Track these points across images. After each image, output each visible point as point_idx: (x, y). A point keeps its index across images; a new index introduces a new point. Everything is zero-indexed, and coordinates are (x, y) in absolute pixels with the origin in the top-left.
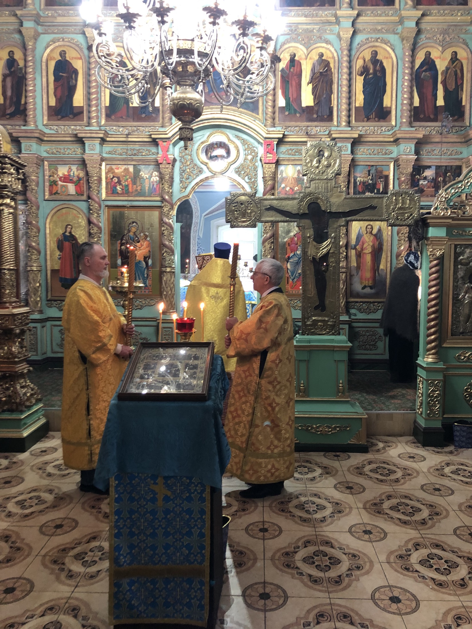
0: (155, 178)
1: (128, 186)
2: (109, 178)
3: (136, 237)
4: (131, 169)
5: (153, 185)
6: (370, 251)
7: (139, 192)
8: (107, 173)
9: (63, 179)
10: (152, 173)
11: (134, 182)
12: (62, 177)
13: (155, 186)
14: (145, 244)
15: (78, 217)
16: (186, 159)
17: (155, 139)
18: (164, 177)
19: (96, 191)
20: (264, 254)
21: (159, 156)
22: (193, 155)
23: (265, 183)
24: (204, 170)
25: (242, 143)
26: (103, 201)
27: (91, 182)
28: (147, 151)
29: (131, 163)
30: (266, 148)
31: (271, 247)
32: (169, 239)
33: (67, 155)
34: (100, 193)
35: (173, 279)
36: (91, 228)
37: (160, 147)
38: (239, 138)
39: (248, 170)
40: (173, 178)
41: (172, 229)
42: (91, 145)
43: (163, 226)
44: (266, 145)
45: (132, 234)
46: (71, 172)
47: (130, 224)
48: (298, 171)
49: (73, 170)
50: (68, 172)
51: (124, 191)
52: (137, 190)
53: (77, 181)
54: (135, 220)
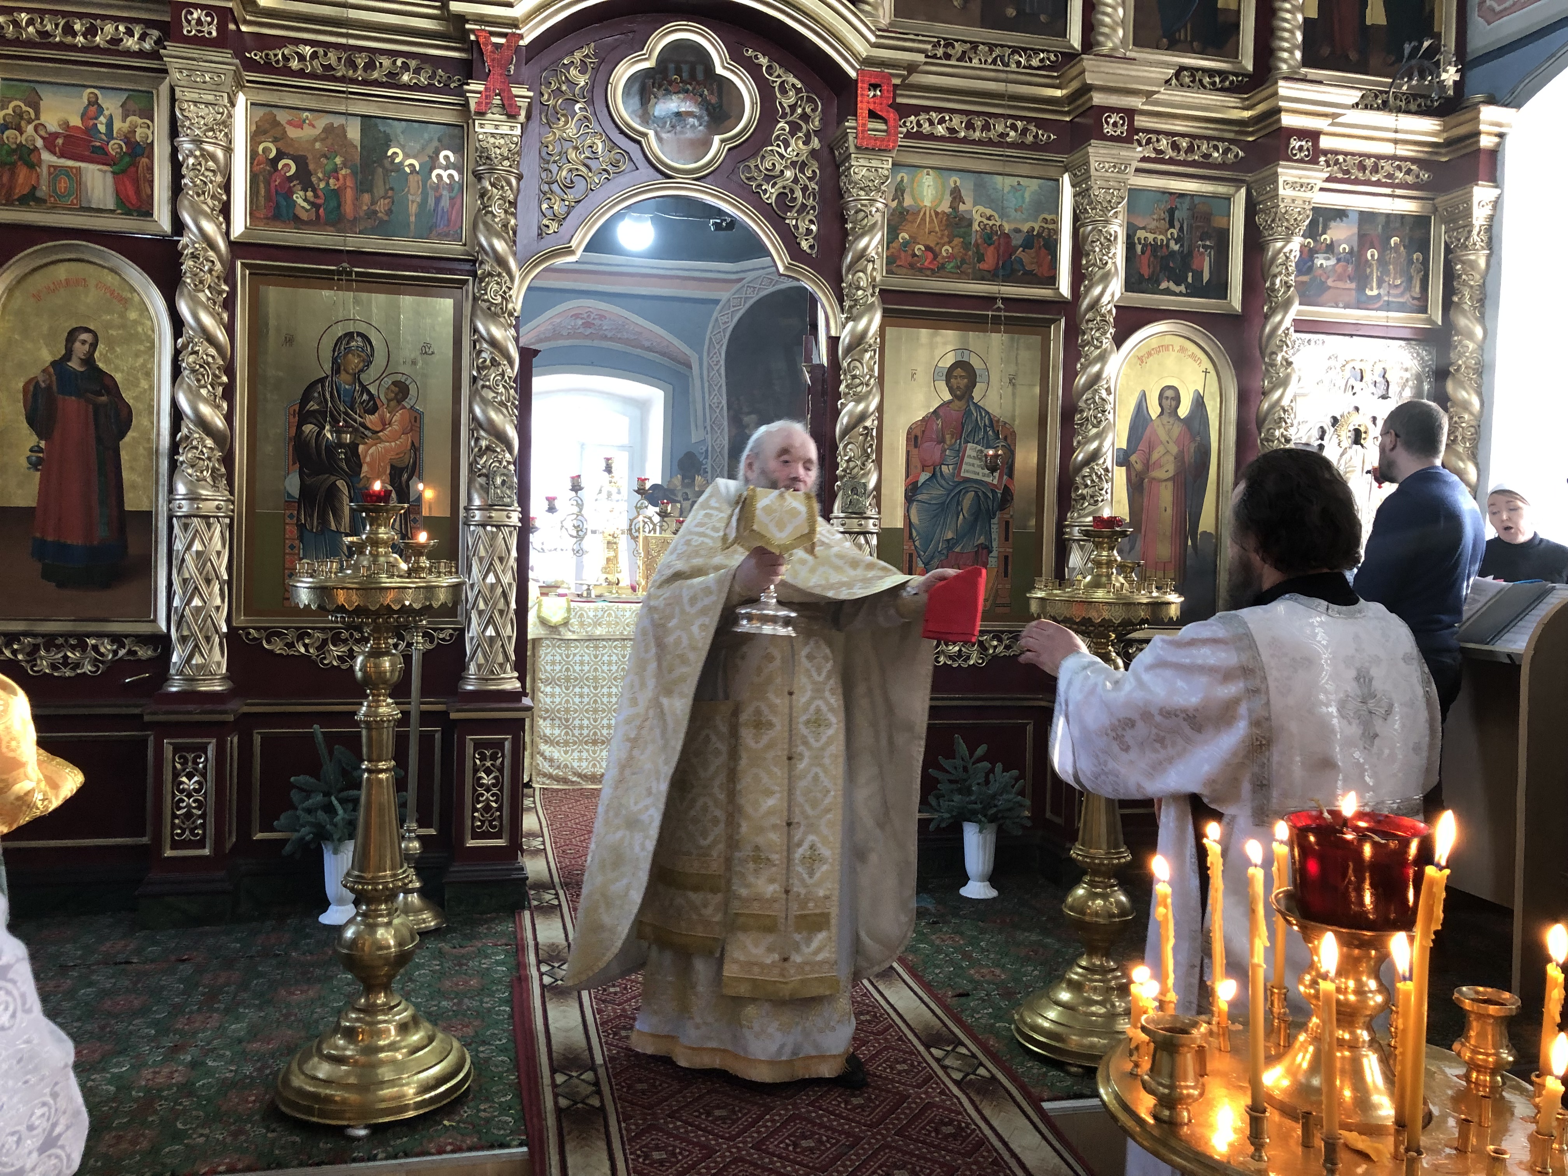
0: (445, 174)
1: (337, 194)
2: (261, 158)
3: (364, 389)
5: (438, 199)
6: (1171, 474)
7: (382, 222)
10: (437, 153)
11: (364, 185)
12: (56, 135)
13: (445, 203)
14: (399, 419)
16: (563, 115)
17: (462, 18)
18: (492, 170)
19: (209, 201)
20: (844, 470)
21: (475, 86)
22: (591, 102)
23: (854, 222)
24: (631, 159)
25: (771, 75)
26: (232, 245)
27: (191, 161)
28: (417, 71)
29: (352, 110)
30: (867, 98)
31: (871, 446)
32: (502, 403)
33: (84, 49)
34: (226, 210)
35: (514, 553)
36: (185, 346)
37: (481, 53)
38: (760, 55)
39: (788, 174)
40: (520, 178)
41: (512, 366)
42: (195, 16)
43: (480, 352)
44: (866, 86)
45: (349, 378)
46: (96, 119)
47: (340, 339)
48: (952, 193)
49: (106, 113)
50: (84, 116)
51: (321, 210)
52: (375, 212)
53: (123, 155)
54: (362, 328)
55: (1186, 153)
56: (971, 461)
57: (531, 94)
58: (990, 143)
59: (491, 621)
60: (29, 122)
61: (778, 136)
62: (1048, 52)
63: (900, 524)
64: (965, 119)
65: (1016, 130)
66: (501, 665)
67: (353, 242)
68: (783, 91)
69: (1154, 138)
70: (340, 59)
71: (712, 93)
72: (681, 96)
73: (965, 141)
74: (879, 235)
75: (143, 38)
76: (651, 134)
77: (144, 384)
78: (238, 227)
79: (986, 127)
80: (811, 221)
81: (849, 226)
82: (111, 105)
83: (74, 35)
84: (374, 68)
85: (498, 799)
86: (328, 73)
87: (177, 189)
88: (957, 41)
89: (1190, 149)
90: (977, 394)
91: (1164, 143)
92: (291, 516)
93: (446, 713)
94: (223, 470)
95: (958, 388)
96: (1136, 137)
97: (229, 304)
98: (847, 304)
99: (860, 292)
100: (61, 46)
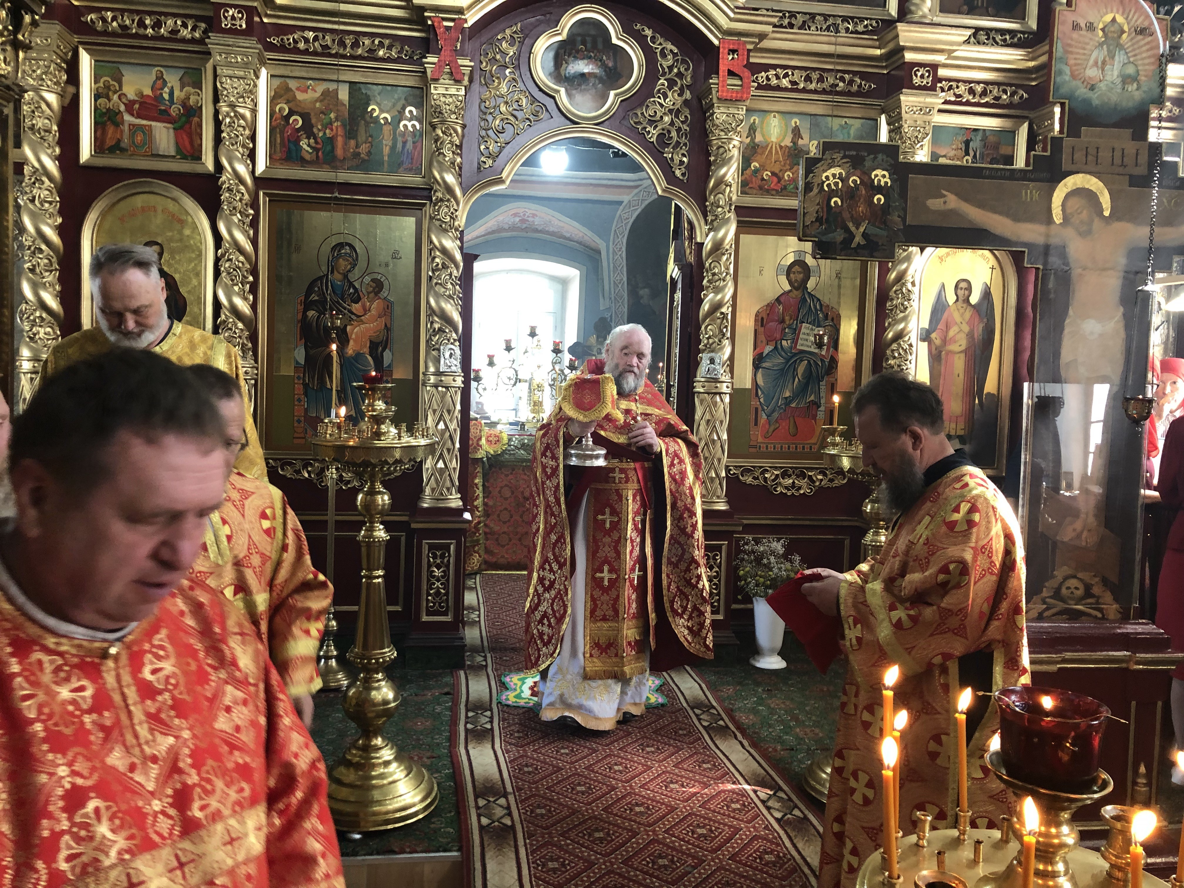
0: (409, 125)
1: (331, 140)
2: (277, 115)
3: (351, 285)
4: (344, 94)
5: (405, 143)
6: (963, 348)
7: (364, 161)
8: (273, 101)
9: (137, 106)
10: (404, 108)
11: (351, 133)
12: (133, 102)
13: (409, 145)
14: (376, 306)
15: (182, 223)
16: (498, 78)
17: (422, 9)
18: (443, 122)
19: (241, 149)
20: (705, 345)
21: (432, 59)
22: (517, 67)
23: (716, 156)
24: (547, 110)
25: (654, 43)
26: (257, 180)
27: (228, 120)
28: (390, 48)
29: (342, 78)
30: (726, 60)
31: (726, 327)
32: (450, 297)
33: (153, 38)
34: (252, 155)
35: (458, 407)
36: (223, 255)
37: (436, 35)
38: (646, 28)
39: (666, 119)
40: (464, 126)
41: (457, 267)
42: (231, 13)
43: (434, 258)
44: (726, 51)
45: (340, 277)
46: (162, 89)
47: (333, 248)
48: (793, 131)
49: (169, 85)
50: (152, 89)
51: (320, 154)
52: (359, 154)
53: (180, 116)
54: (350, 240)
55: (980, 96)
56: (805, 337)
57: (472, 64)
58: (824, 92)
59: (441, 456)
60: (115, 92)
61: (659, 90)
62: (871, 19)
63: (748, 385)
64: (804, 74)
65: (844, 82)
66: (448, 489)
67: (344, 176)
68: (664, 55)
69: (954, 84)
70: (334, 40)
71: (608, 59)
72: (586, 61)
73: (804, 90)
74: (735, 166)
75: (194, 29)
76: (563, 90)
77: (195, 282)
78: (261, 167)
79: (821, 80)
80: (684, 155)
81: (712, 159)
82: (173, 79)
83: (146, 27)
84: (359, 47)
85: (446, 586)
86: (325, 51)
87: (218, 140)
88: (799, 13)
89: (984, 93)
90: (811, 284)
91: (962, 89)
92: (299, 378)
93: (408, 523)
94: (250, 345)
95: (796, 281)
96: (939, 85)
97: (254, 224)
98: (709, 218)
99: (720, 209)
100: (136, 36)
